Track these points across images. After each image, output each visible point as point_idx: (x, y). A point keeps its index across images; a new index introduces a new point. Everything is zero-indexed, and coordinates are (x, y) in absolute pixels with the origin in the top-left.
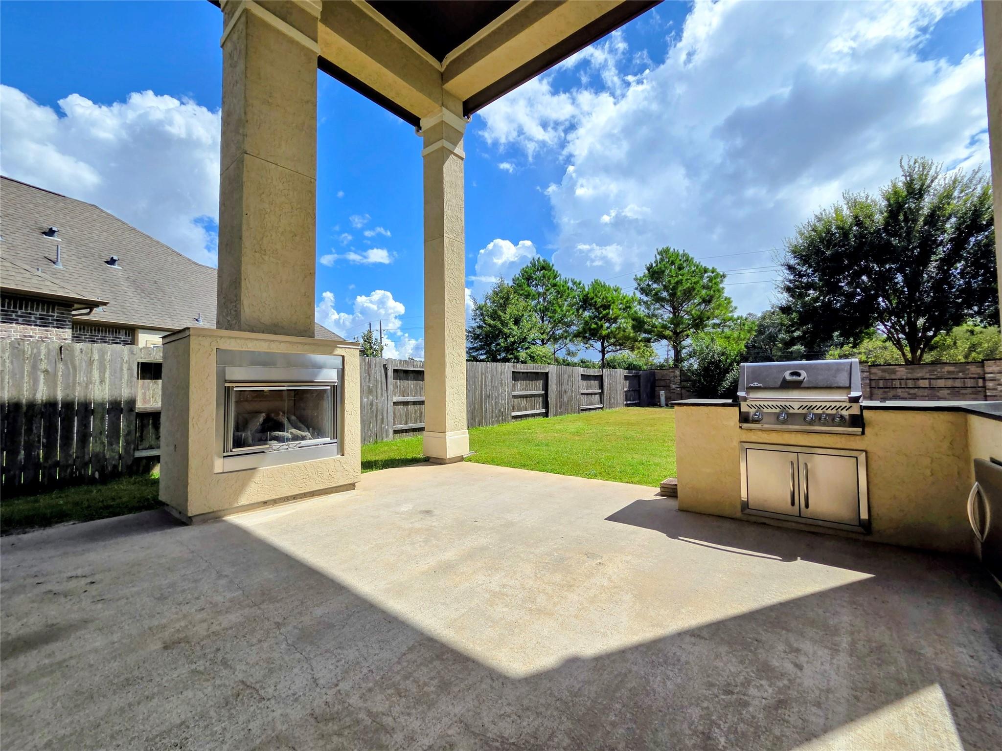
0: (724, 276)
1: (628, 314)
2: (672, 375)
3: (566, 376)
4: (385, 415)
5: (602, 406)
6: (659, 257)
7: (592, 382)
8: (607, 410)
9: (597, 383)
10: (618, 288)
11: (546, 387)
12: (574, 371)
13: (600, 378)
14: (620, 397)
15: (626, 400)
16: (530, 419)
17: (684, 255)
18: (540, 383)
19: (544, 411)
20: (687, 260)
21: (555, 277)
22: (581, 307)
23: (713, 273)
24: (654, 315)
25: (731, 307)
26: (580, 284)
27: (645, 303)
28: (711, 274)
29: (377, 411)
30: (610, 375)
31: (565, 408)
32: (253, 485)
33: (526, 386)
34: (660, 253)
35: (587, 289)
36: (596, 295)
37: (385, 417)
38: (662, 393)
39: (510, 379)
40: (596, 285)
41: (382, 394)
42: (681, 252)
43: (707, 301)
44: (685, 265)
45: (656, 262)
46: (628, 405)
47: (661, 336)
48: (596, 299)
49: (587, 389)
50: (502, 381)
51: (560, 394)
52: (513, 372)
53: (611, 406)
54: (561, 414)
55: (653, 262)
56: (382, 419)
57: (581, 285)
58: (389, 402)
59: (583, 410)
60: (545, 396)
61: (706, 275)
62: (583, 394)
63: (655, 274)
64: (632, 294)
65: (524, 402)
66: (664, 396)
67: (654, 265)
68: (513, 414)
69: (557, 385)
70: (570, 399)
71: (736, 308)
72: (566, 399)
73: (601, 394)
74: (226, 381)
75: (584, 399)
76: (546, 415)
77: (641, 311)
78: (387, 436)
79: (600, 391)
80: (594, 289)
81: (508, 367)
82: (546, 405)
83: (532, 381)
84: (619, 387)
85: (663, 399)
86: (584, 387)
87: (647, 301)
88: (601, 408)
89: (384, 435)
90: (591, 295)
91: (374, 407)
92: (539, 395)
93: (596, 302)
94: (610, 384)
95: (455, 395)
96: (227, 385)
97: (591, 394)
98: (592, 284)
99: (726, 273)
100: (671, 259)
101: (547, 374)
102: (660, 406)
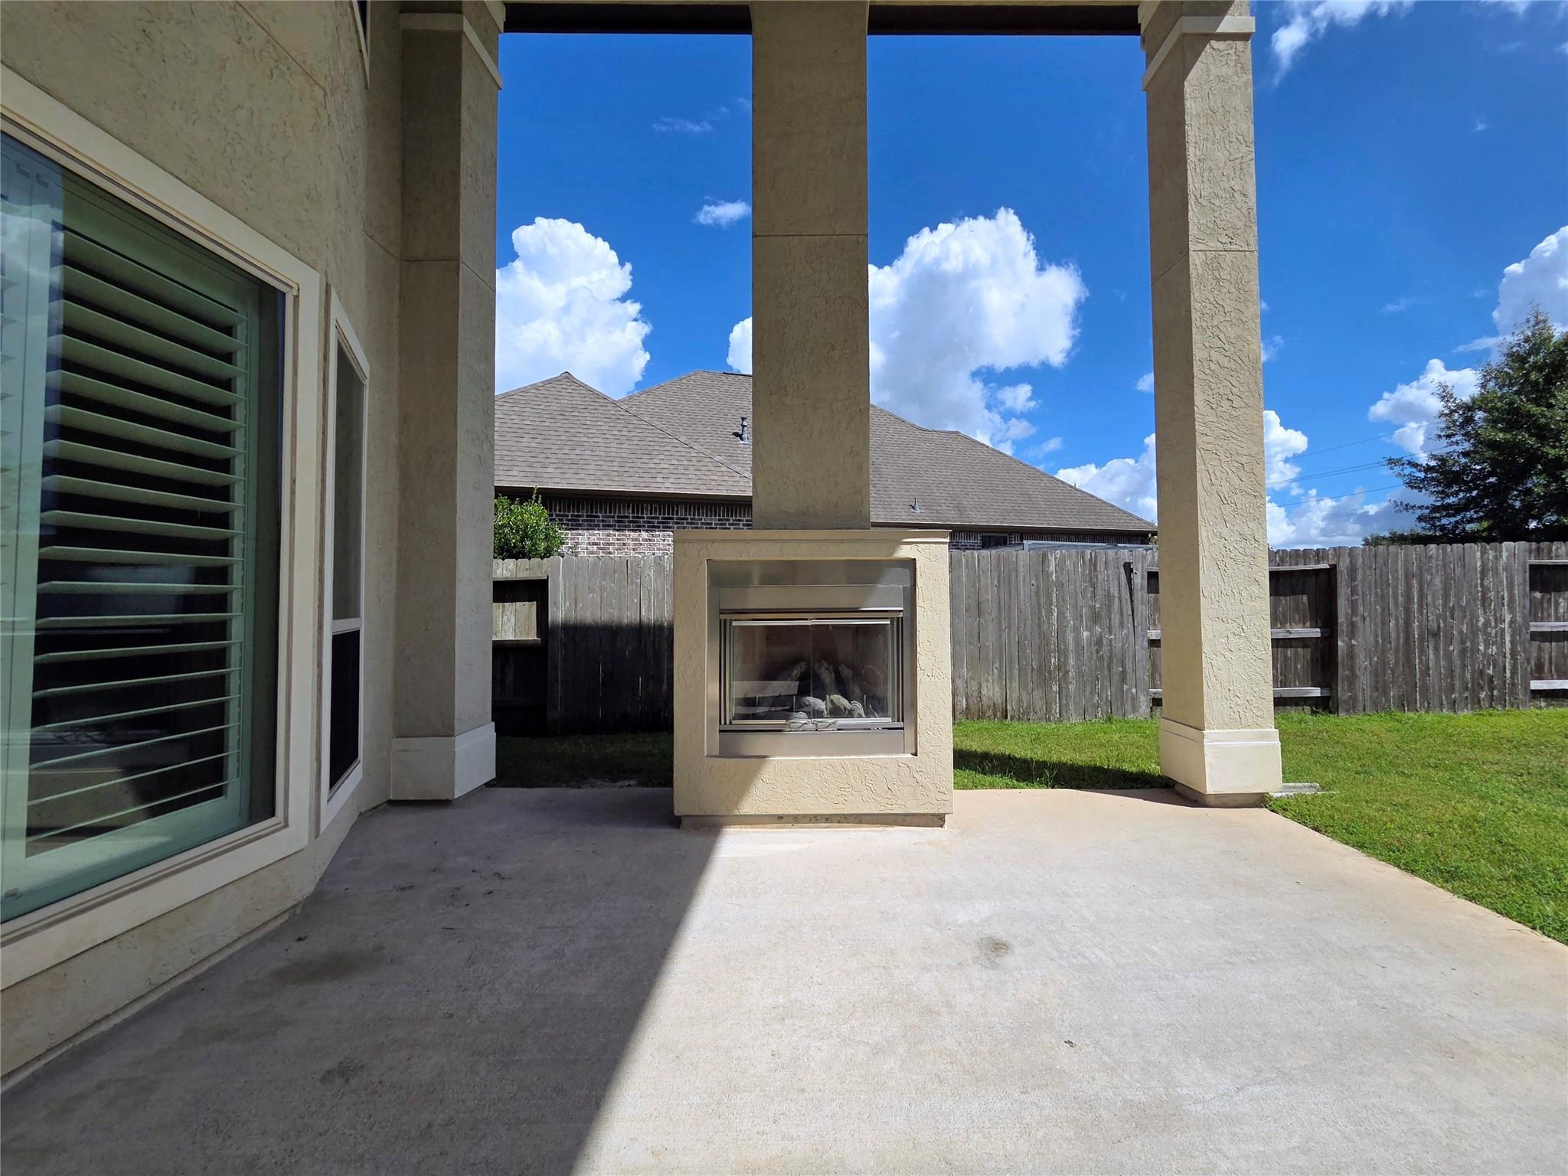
4: (1129, 666)
29: (1111, 658)
32: (759, 784)
37: (1129, 670)
39: (1522, 587)
41: (1122, 624)
50: (1487, 592)
56: (1124, 672)
58: (1139, 640)
68: (1535, 685)
74: (722, 612)
78: (1135, 709)
89: (1128, 707)
91: (1105, 649)
96: (723, 617)
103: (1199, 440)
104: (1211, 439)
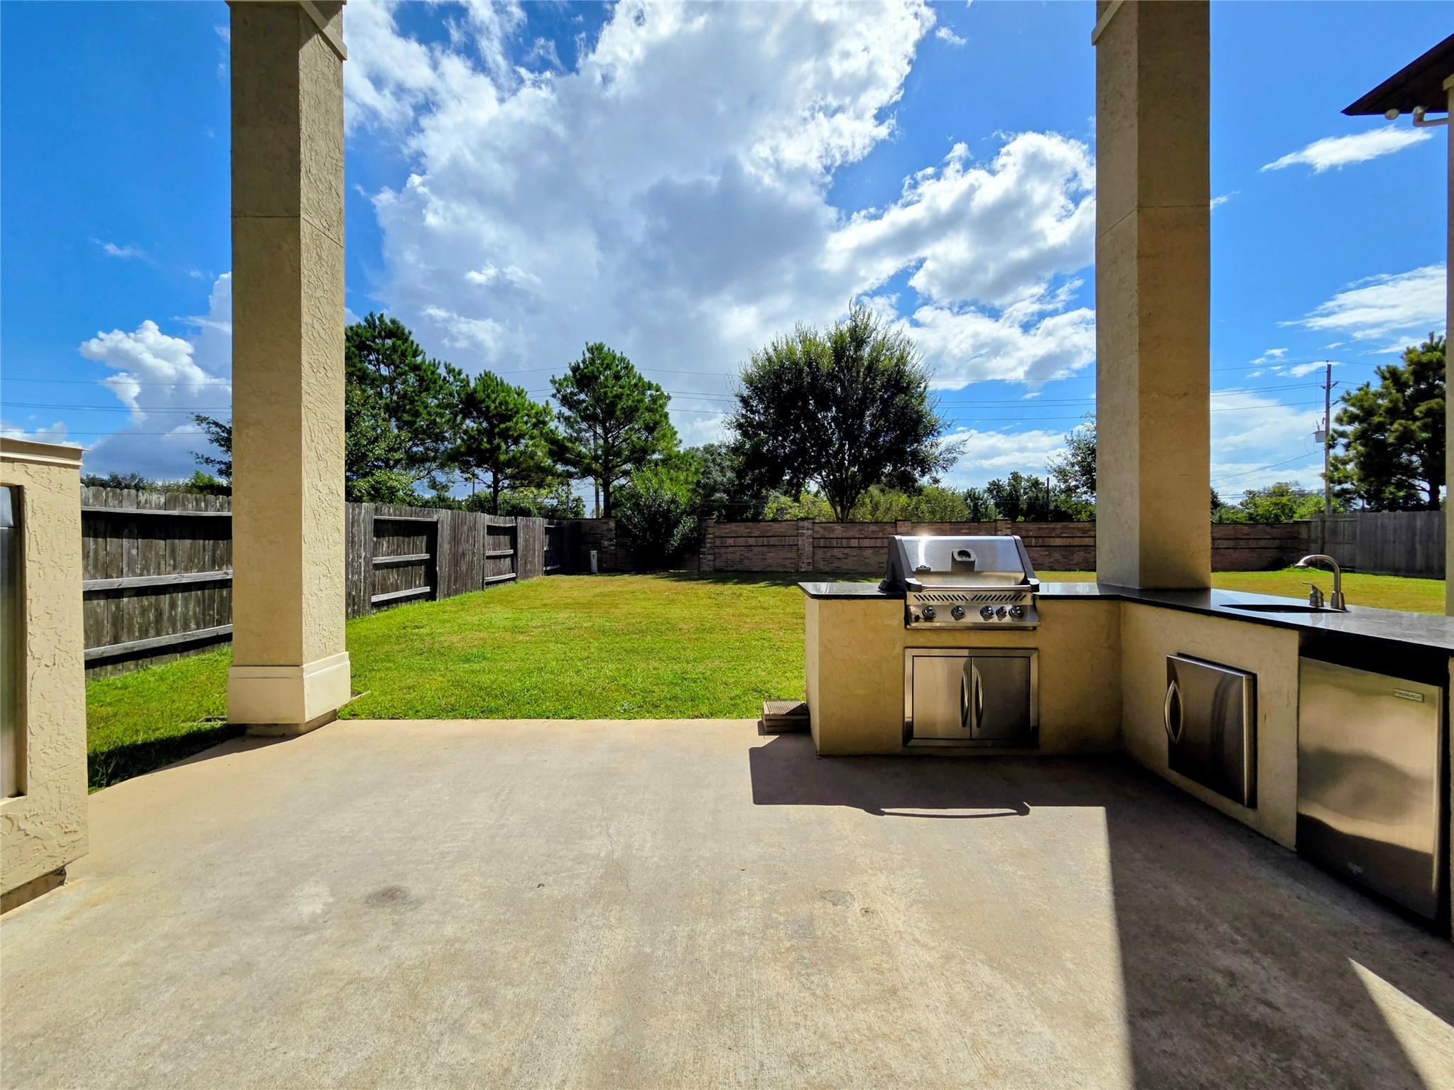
0: (669, 398)
1: (541, 434)
2: (605, 527)
3: (466, 528)
5: (514, 575)
6: (588, 355)
7: (502, 537)
8: (522, 582)
9: (505, 539)
10: (522, 391)
11: (432, 548)
12: (478, 518)
13: (512, 532)
14: (538, 560)
15: (546, 566)
16: (404, 607)
17: (622, 359)
18: (422, 541)
19: (428, 589)
20: (626, 368)
21: (415, 354)
22: (462, 411)
23: (657, 391)
24: (578, 439)
25: (676, 439)
26: (460, 373)
27: (567, 419)
28: (654, 392)
30: (526, 526)
31: (463, 582)
33: (398, 546)
34: (591, 350)
35: (472, 385)
36: (488, 396)
38: (594, 552)
39: (370, 534)
40: (487, 379)
42: (618, 355)
43: (650, 429)
44: (622, 373)
45: (584, 362)
46: (548, 573)
47: (587, 472)
48: (489, 402)
49: (494, 550)
50: (353, 538)
51: (456, 559)
52: (376, 521)
53: (526, 575)
54: (457, 592)
55: (580, 361)
57: (462, 377)
59: (489, 583)
60: (430, 565)
61: (649, 392)
62: (489, 558)
63: (583, 377)
64: (544, 404)
65: (393, 577)
66: (596, 557)
67: (581, 365)
68: (375, 599)
69: (450, 543)
70: (471, 566)
71: (681, 442)
72: (464, 568)
73: (513, 557)
75: (490, 565)
76: (431, 596)
77: (562, 431)
79: (512, 552)
80: (486, 387)
81: (367, 512)
82: (431, 579)
83: (409, 536)
84: (537, 546)
85: (594, 562)
86: (491, 547)
87: (570, 417)
88: (513, 579)
90: (480, 395)
92: (420, 562)
93: (488, 407)
94: (526, 541)
95: (324, 580)
97: (499, 557)
98: (480, 379)
99: (671, 395)
100: (606, 362)
101: (435, 524)
102: (590, 572)
103: (305, 397)
104: (312, 400)
